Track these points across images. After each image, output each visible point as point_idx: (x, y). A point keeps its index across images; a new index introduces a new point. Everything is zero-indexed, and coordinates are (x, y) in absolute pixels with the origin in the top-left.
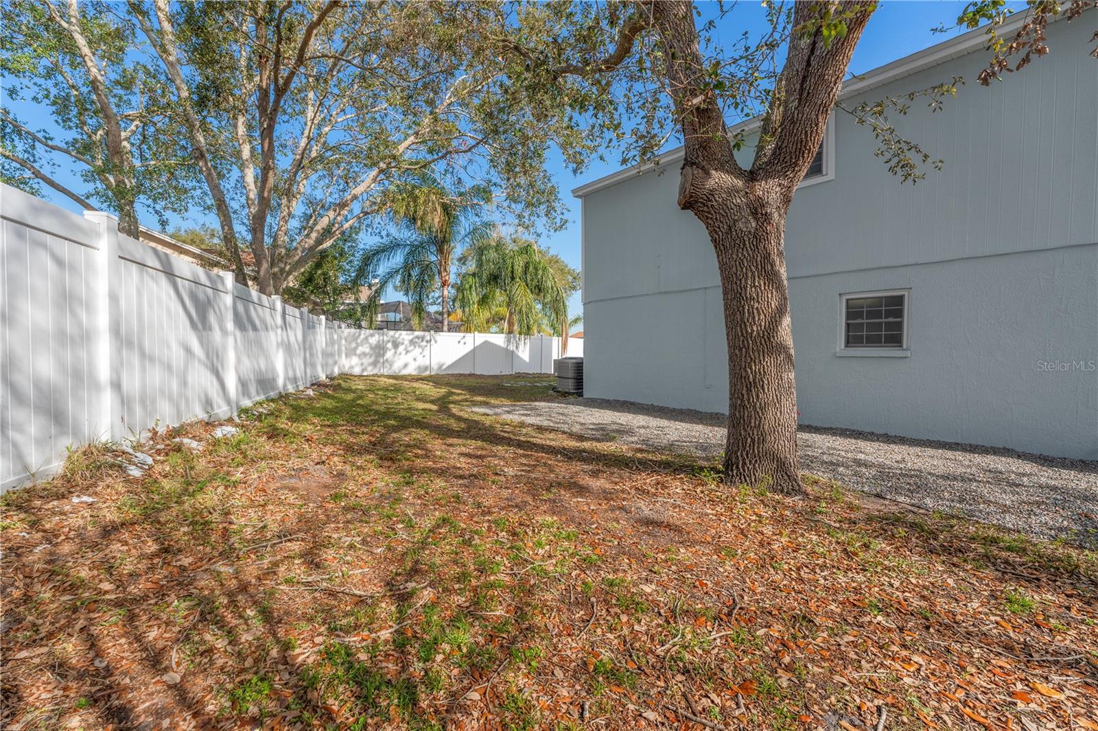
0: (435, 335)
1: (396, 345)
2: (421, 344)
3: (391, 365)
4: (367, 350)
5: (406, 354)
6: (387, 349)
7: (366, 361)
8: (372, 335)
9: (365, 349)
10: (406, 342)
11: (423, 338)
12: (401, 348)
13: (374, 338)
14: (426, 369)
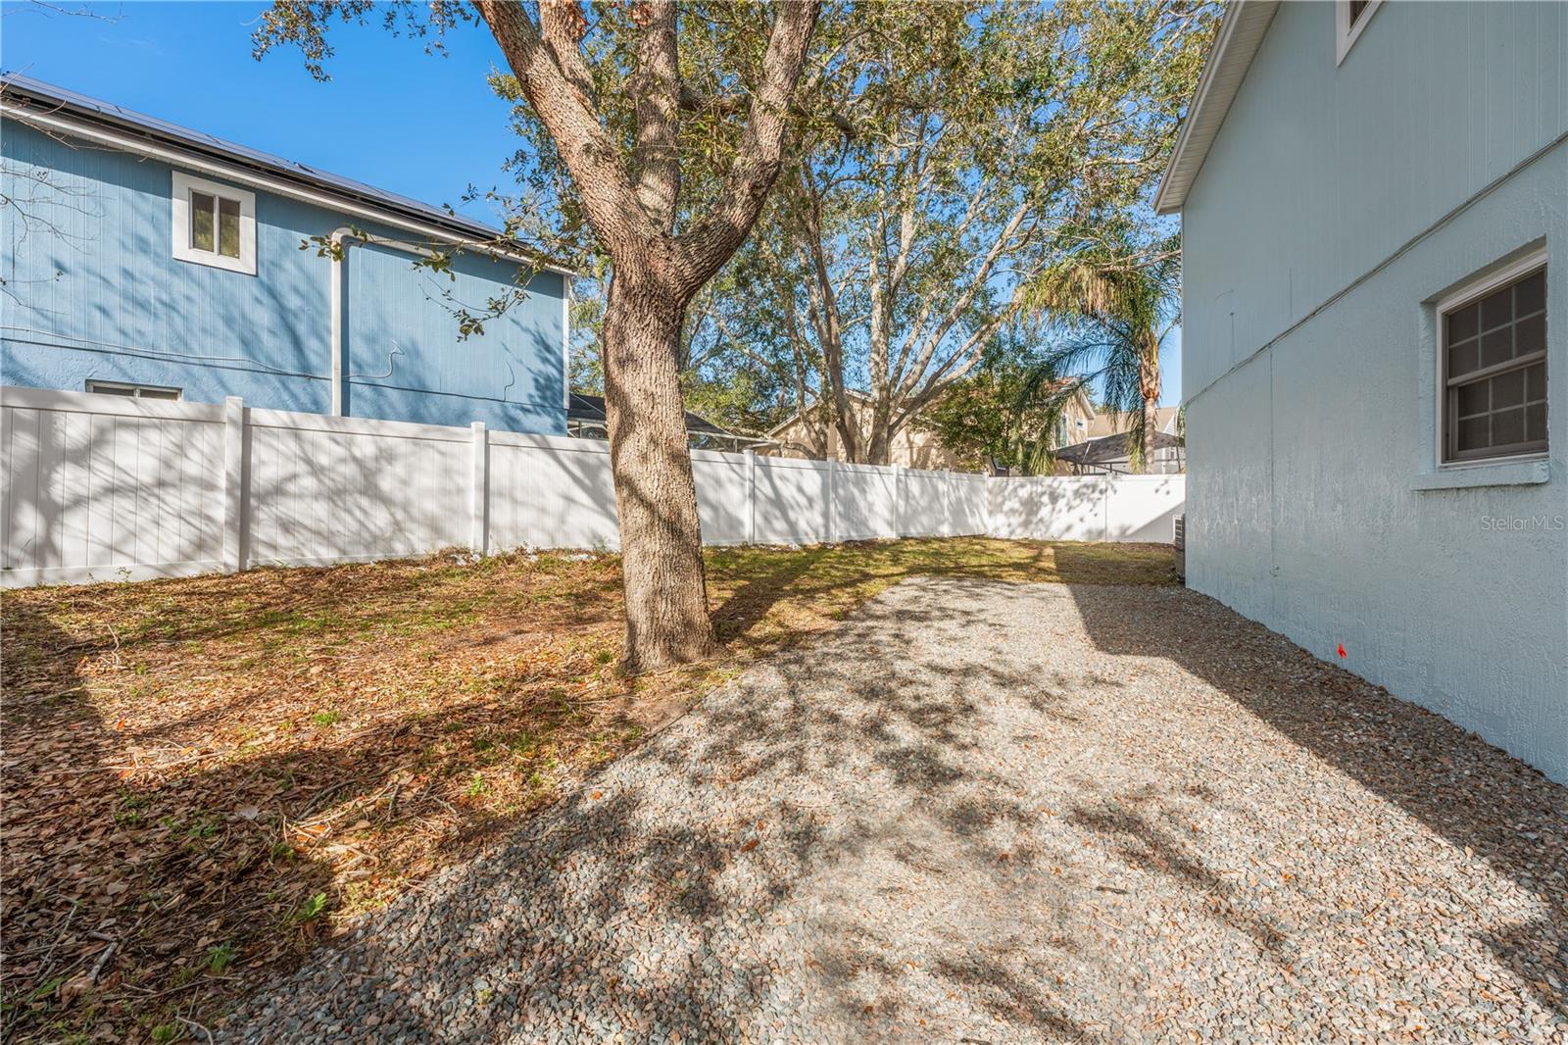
0: (1114, 483)
1: (1054, 498)
2: (1092, 496)
3: (1048, 528)
4: (1017, 505)
5: (1069, 510)
6: (1042, 504)
7: (1016, 520)
8: (1022, 486)
9: (1014, 504)
10: (1069, 494)
11: (1094, 487)
12: (1061, 503)
13: (1025, 489)
14: (1100, 533)
